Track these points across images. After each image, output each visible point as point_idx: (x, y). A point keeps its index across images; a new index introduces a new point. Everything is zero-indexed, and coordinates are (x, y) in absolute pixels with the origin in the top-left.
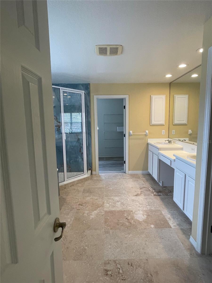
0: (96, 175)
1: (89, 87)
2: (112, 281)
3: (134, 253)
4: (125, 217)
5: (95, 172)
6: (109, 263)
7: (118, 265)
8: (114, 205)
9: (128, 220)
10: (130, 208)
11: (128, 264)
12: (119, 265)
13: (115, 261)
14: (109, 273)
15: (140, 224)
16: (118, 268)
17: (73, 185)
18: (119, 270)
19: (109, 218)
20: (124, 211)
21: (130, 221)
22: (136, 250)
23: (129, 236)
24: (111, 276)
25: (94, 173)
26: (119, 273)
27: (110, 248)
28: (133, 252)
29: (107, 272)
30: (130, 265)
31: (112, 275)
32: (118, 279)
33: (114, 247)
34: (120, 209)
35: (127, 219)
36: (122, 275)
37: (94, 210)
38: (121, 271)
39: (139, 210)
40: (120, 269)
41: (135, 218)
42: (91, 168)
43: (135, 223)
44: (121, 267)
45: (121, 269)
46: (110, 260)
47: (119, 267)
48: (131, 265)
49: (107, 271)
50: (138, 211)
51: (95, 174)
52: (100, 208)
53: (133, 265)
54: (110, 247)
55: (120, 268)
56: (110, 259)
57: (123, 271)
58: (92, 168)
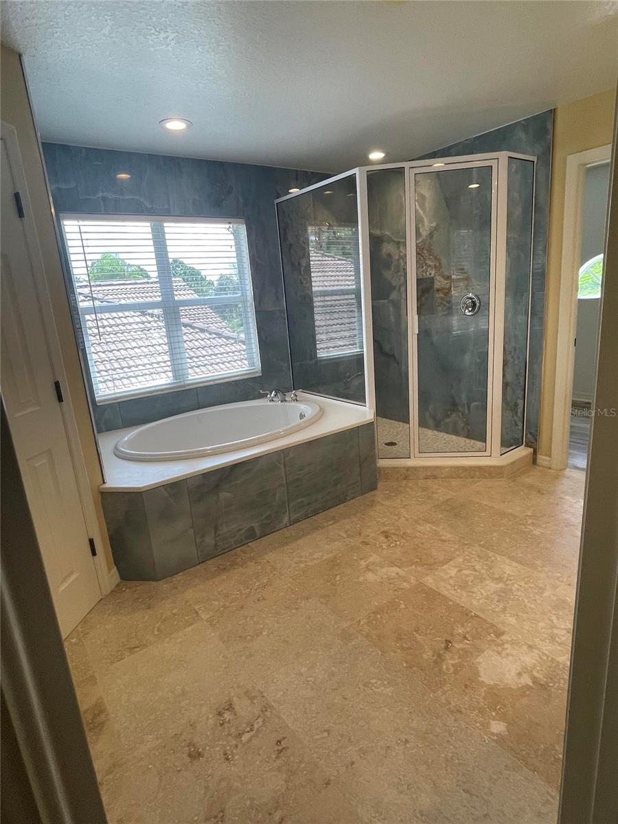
0: (550, 468)
1: (549, 126)
2: (209, 733)
3: (326, 734)
4: (452, 635)
5: (548, 458)
6: (252, 699)
7: (260, 720)
8: (470, 584)
9: (446, 648)
10: (512, 620)
11: (279, 741)
12: (261, 723)
13: (266, 708)
14: (227, 716)
15: (466, 686)
16: (252, 725)
17: (435, 477)
18: (248, 729)
19: (403, 606)
20: (478, 616)
21: (447, 656)
22: (342, 736)
23: (382, 688)
24: (221, 725)
25: (541, 458)
26: (240, 735)
27: (300, 674)
28: (328, 731)
29: (227, 710)
30: (280, 748)
31: (226, 725)
32: (221, 743)
33: (309, 679)
34: (471, 605)
35: (448, 642)
36: (236, 746)
37: (396, 566)
38: (245, 738)
39: (530, 647)
40: (252, 730)
41: (480, 659)
42: (532, 440)
43: (456, 672)
44: (258, 730)
45: (252, 733)
46: (263, 697)
47: (256, 726)
48: (281, 751)
49: (230, 707)
50: (525, 648)
51: (545, 463)
52: (419, 569)
53: (282, 754)
54: (304, 669)
55: (255, 729)
56: (265, 694)
57: (250, 740)
58: (536, 440)
